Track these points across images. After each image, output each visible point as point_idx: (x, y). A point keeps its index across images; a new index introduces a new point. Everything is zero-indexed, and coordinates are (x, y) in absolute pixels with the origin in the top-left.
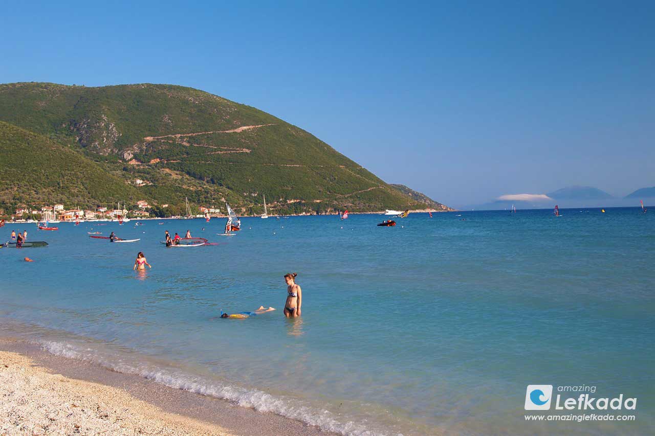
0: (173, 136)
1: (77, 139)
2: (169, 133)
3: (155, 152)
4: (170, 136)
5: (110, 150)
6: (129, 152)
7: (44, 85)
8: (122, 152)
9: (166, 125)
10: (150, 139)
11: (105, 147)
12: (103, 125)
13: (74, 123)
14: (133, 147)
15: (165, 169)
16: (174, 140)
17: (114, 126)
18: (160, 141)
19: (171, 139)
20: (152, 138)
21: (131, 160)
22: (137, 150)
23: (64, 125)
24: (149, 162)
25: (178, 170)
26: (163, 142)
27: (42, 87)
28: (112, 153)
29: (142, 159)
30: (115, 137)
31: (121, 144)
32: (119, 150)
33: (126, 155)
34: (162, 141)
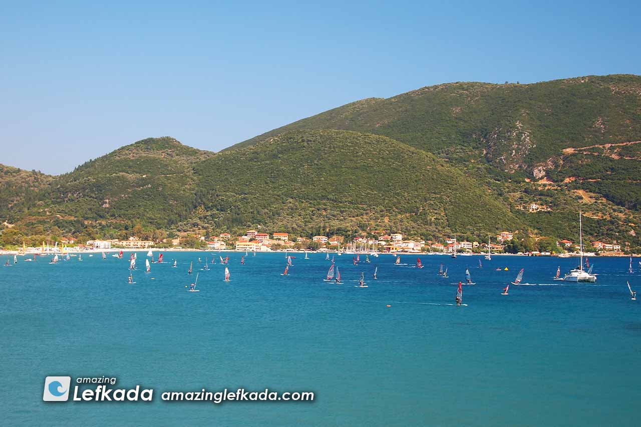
0: (601, 147)
1: (485, 152)
2: (597, 143)
3: (572, 167)
4: (596, 146)
5: (517, 166)
6: (539, 168)
7: (465, 86)
8: (531, 169)
9: (596, 131)
10: (570, 151)
11: (512, 162)
12: (515, 134)
13: (485, 133)
14: (546, 163)
15: (578, 191)
16: (600, 151)
17: (528, 136)
18: (582, 153)
19: (597, 150)
20: (573, 149)
21: (542, 178)
22: (551, 166)
23: (474, 136)
24: (562, 181)
25: (594, 192)
26: (586, 155)
27: (463, 89)
28: (520, 170)
29: (555, 178)
30: (526, 148)
31: (532, 159)
32: (529, 166)
33: (536, 172)
34: (585, 153)
